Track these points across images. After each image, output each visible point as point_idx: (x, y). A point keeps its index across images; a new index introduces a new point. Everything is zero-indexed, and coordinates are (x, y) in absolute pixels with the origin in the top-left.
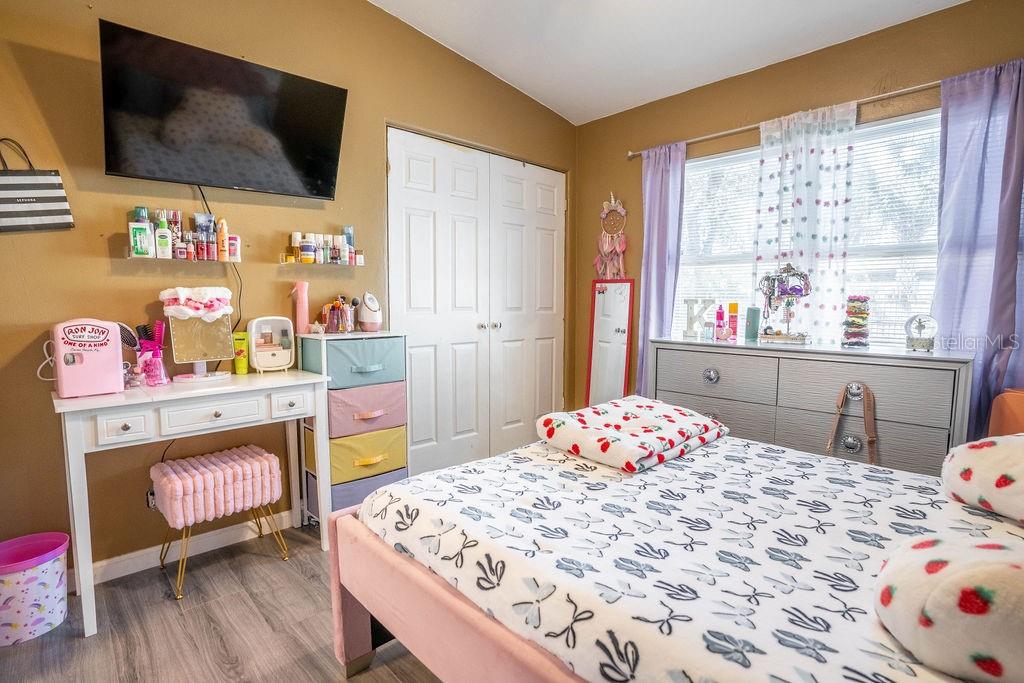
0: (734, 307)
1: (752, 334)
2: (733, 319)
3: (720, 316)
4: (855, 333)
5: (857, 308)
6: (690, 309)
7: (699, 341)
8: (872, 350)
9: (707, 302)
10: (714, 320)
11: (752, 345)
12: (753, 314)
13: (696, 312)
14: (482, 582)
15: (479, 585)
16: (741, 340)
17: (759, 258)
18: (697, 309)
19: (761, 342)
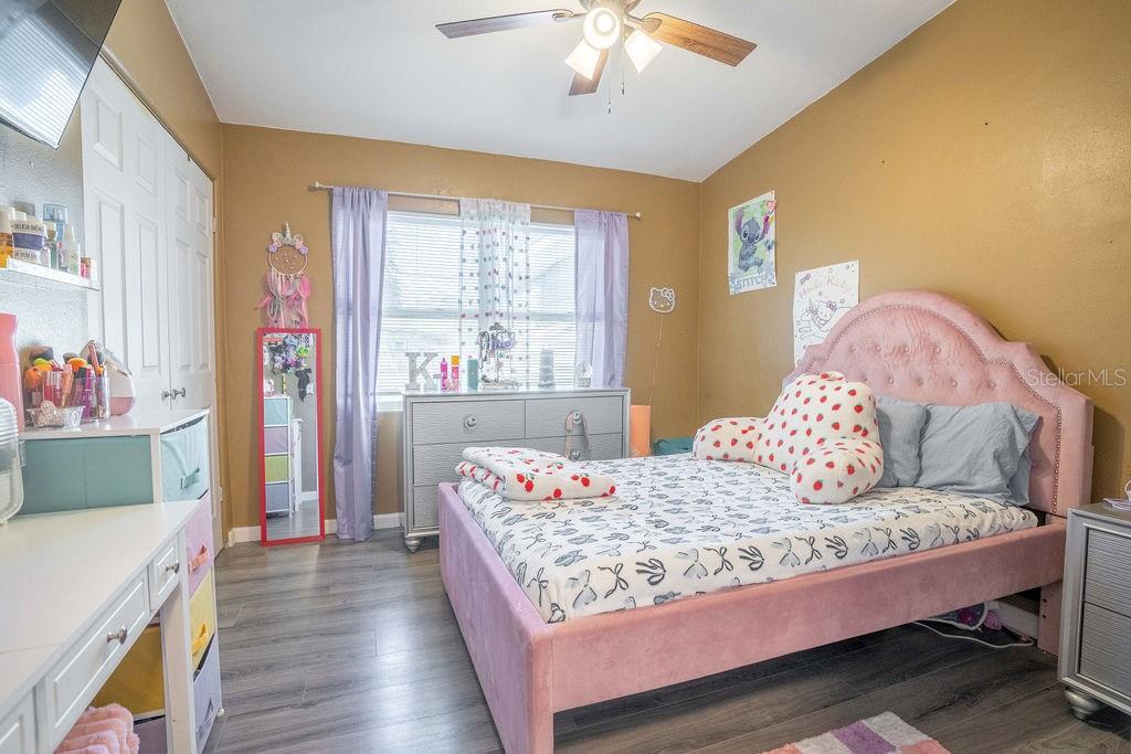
0: (456, 359)
1: (473, 383)
2: (455, 370)
3: (444, 368)
4: (547, 376)
5: (547, 359)
6: (412, 362)
7: (422, 392)
8: (558, 388)
9: (430, 356)
10: (438, 372)
11: (473, 392)
12: (473, 366)
13: (418, 365)
14: (753, 566)
15: (753, 569)
16: (464, 388)
17: (463, 316)
18: (420, 361)
19: (481, 388)
